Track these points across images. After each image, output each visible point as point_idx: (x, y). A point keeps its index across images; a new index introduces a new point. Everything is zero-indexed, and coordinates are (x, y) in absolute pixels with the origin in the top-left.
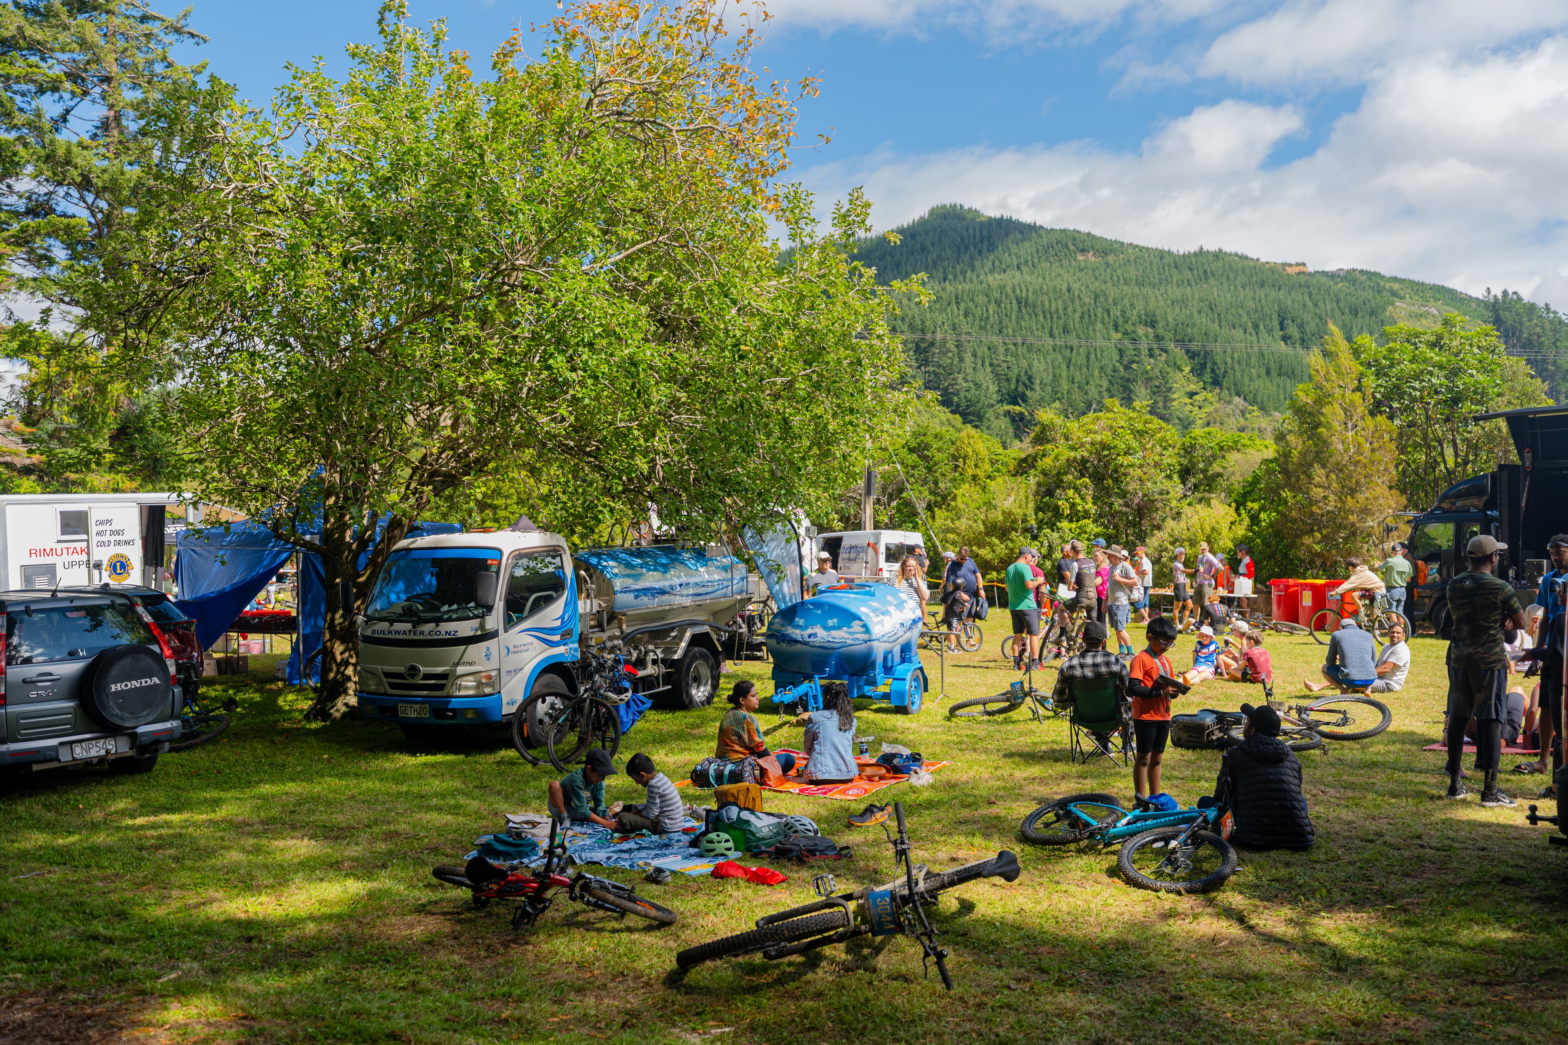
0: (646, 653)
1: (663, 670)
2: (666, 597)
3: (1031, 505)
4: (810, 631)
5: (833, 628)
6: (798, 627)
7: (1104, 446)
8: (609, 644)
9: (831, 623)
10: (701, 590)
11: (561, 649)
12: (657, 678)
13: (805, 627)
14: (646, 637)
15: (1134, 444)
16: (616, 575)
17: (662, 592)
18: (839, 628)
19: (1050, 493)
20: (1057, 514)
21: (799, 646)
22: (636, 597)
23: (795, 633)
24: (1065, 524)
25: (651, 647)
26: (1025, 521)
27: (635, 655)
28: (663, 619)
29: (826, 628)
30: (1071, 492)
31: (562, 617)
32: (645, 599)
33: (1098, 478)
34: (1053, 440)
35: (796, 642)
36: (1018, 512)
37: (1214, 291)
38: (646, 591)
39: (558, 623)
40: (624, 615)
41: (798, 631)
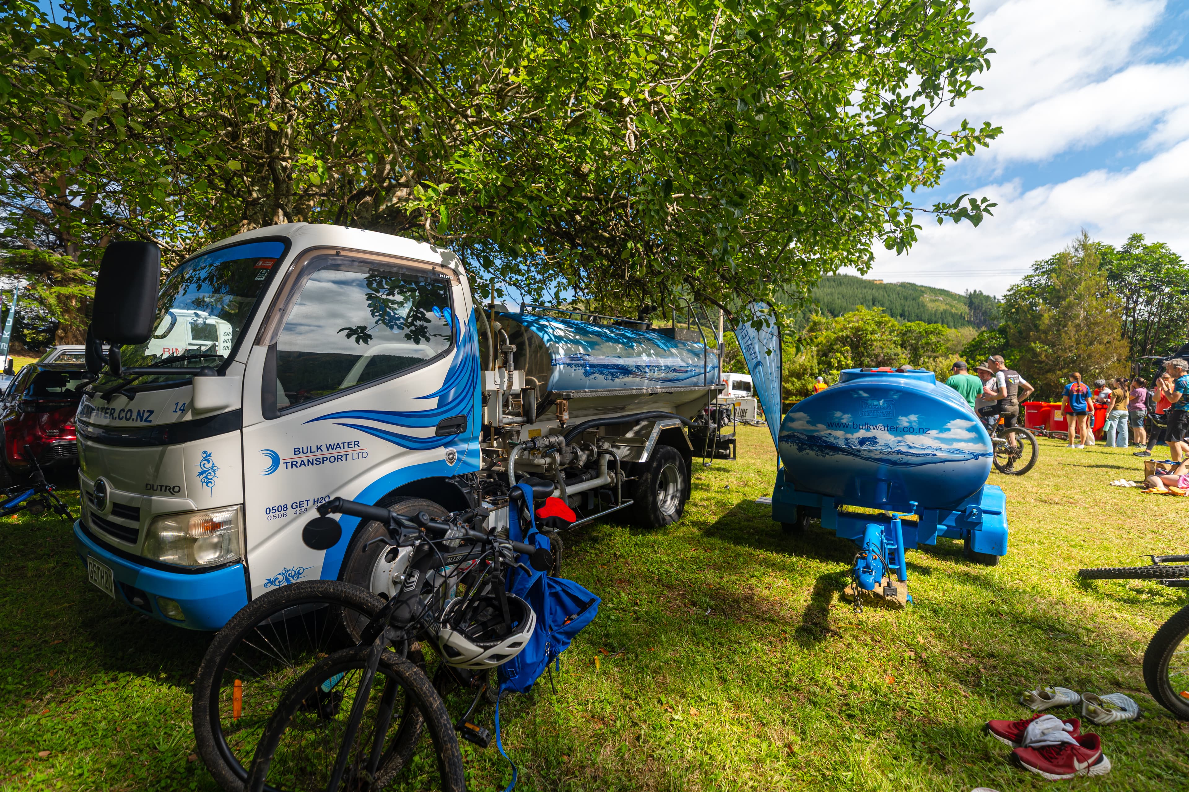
0: (600, 454)
1: (623, 476)
2: (629, 379)
3: (815, 361)
4: (862, 433)
5: (910, 430)
6: (839, 426)
7: (858, 329)
8: (542, 443)
9: (904, 421)
10: (672, 375)
11: (440, 453)
12: (614, 489)
13: (856, 428)
14: (602, 431)
15: (876, 328)
16: (559, 339)
17: (625, 371)
18: (922, 431)
19: (825, 355)
20: (830, 366)
21: (840, 456)
22: (587, 374)
23: (839, 436)
24: (835, 372)
25: (606, 445)
26: (811, 369)
27: (583, 457)
28: (623, 409)
29: (894, 429)
30: (838, 355)
31: (442, 395)
32: (601, 377)
33: (855, 347)
34: (820, 330)
35: (835, 449)
36: (808, 365)
37: (844, 290)
38: (601, 368)
39: (432, 404)
40: (568, 398)
41: (839, 433)
